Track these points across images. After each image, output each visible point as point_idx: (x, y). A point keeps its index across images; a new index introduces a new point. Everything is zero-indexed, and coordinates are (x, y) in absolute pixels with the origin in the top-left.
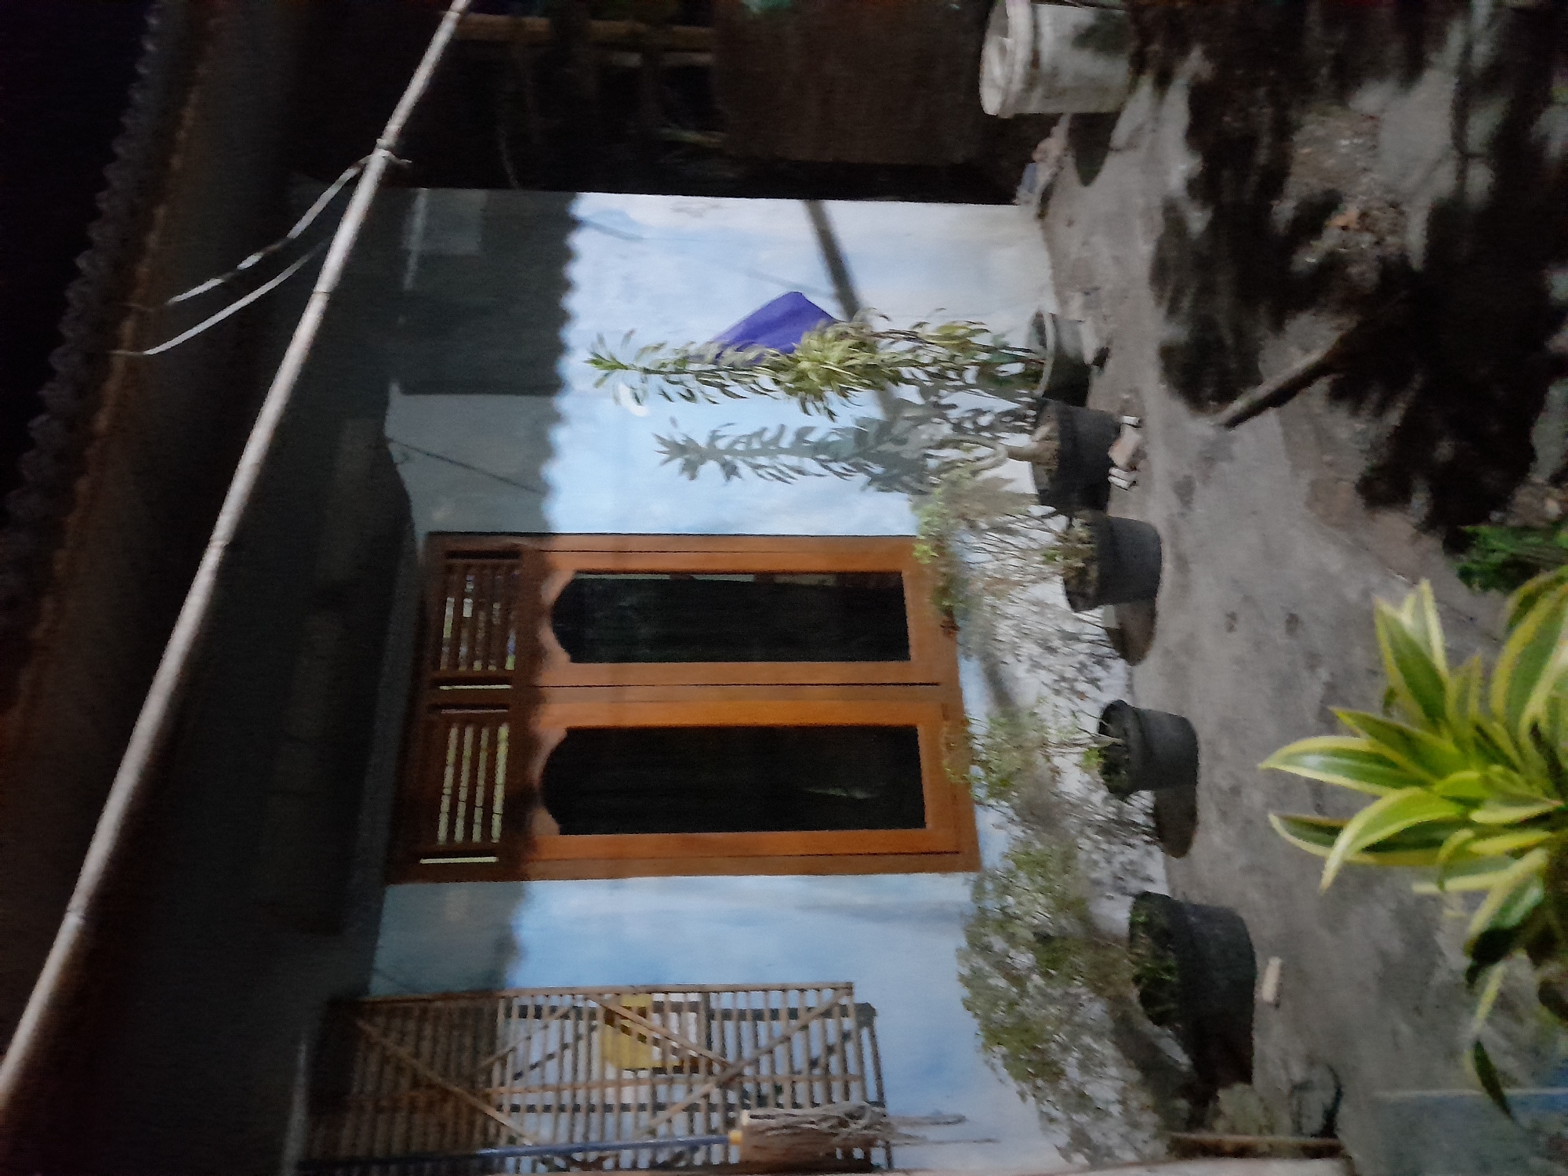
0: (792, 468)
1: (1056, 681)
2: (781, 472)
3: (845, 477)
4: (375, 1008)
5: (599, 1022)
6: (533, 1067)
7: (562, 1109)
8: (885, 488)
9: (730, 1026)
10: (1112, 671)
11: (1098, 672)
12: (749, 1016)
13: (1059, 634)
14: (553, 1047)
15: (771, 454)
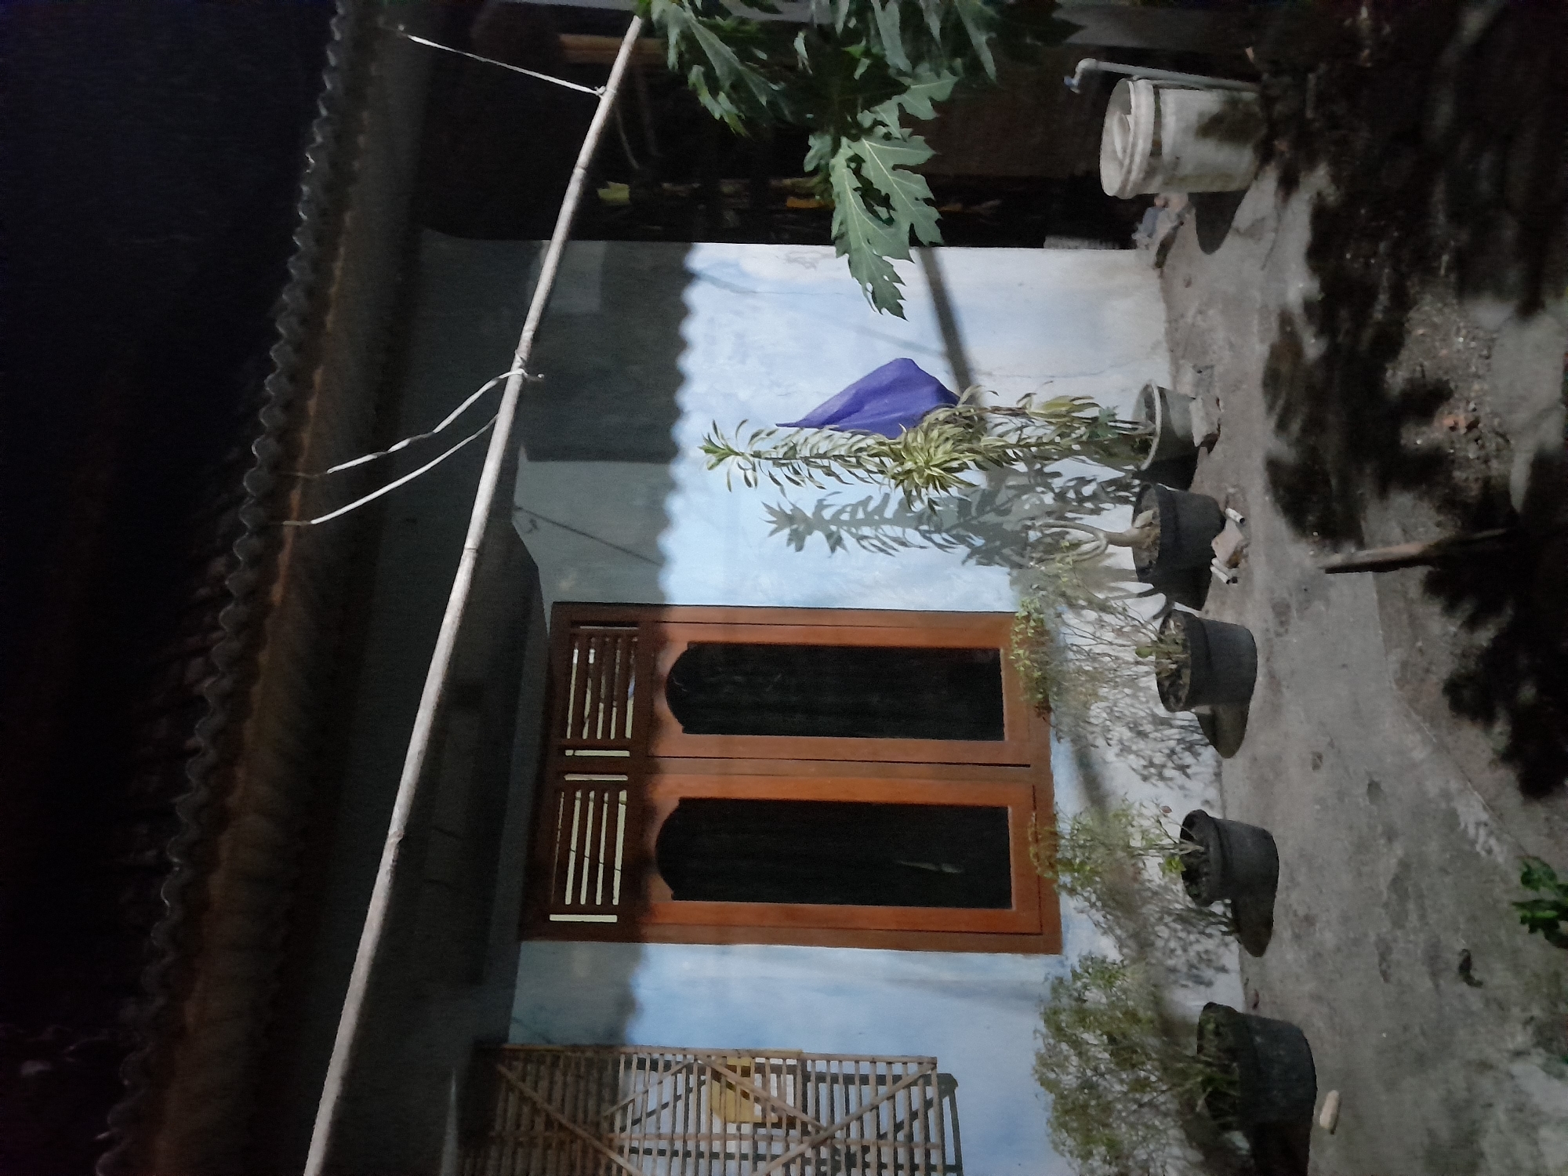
0: (895, 540)
1: (1145, 767)
2: (884, 543)
3: (948, 550)
4: (515, 1053)
5: (707, 1077)
6: (650, 1114)
7: (675, 1153)
8: (985, 561)
9: (824, 1088)
10: (1200, 759)
11: (1188, 759)
12: (841, 1080)
13: (1150, 719)
14: (668, 1097)
15: (876, 525)
